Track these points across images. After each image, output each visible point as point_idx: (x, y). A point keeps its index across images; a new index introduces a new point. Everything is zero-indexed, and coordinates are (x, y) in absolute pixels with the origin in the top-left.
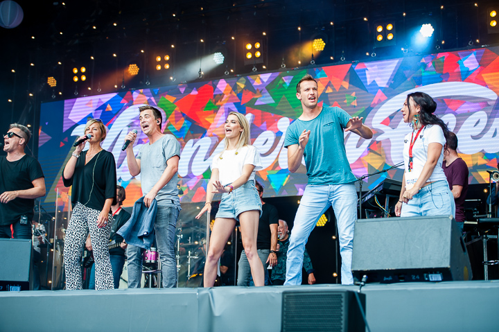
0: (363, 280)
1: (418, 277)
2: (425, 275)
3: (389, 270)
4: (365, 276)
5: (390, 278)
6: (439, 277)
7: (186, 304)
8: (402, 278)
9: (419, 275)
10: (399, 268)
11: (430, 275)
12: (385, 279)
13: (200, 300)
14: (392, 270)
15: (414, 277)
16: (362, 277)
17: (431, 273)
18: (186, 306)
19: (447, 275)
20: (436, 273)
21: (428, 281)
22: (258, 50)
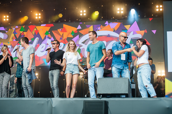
0: (101, 96)
1: (118, 96)
2: (120, 95)
3: (109, 94)
4: (101, 95)
5: (109, 96)
6: (124, 96)
7: (43, 103)
8: (113, 96)
9: (118, 95)
10: (112, 93)
11: (122, 96)
12: (108, 96)
13: (48, 102)
14: (110, 94)
15: (117, 96)
16: (100, 96)
17: (122, 95)
18: (43, 104)
19: (127, 96)
20: (124, 95)
21: (121, 97)
22: (40, 16)
